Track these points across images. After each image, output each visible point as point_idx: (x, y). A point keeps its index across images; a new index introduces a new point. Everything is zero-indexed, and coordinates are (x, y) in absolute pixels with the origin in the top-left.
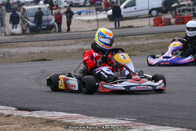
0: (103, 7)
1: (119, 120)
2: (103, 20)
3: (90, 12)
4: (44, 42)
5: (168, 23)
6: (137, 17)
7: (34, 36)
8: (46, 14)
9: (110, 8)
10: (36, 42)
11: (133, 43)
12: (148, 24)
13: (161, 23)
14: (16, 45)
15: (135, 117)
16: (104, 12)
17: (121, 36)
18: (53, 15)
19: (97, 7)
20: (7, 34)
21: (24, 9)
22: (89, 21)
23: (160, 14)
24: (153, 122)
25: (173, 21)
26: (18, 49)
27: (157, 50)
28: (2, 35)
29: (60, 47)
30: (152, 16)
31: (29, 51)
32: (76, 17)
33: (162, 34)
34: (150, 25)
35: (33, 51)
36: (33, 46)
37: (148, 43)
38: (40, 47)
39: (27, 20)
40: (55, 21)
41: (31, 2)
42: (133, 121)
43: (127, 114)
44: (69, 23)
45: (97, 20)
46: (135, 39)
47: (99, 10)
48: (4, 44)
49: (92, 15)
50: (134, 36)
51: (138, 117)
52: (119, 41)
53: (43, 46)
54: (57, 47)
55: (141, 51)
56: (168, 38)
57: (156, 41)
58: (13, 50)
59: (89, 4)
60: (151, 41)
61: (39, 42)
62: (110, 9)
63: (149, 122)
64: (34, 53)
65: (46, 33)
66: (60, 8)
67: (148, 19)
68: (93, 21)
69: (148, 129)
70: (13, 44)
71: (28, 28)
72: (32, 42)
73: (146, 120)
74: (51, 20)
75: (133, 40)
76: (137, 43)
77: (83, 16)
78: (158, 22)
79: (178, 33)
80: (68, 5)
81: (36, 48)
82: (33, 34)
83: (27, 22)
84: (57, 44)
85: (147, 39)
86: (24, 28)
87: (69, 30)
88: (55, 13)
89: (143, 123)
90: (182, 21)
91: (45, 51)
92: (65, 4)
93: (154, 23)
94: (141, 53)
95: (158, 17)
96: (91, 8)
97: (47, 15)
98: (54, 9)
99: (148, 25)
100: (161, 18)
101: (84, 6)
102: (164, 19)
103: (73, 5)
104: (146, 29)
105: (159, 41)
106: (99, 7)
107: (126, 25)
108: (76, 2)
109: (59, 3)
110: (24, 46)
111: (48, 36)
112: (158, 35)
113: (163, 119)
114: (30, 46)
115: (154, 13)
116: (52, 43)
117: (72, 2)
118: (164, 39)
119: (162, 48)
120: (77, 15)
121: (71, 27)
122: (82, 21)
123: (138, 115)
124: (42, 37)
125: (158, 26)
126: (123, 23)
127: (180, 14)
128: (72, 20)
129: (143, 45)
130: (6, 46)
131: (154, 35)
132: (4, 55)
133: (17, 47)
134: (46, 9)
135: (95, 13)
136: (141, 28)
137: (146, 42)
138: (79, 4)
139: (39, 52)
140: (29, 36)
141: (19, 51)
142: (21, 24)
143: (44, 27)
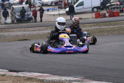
0: (63, 6)
4: (26, 29)
5: (104, 16)
6: (84, 13)
8: (27, 11)
10: (21, 29)
13: (100, 16)
14: (8, 30)
16: (64, 9)
19: (59, 6)
20: (2, 23)
21: (13, 8)
22: (54, 15)
29: (36, 32)
30: (94, 12)
35: (18, 34)
36: (19, 31)
37: (92, 29)
44: (41, 17)
53: (25, 31)
59: (54, 4)
64: (19, 36)
65: (27, 23)
68: (57, 15)
71: (15, 20)
72: (18, 29)
74: (30, 14)
78: (98, 16)
81: (21, 32)
82: (18, 23)
83: (15, 16)
84: (34, 29)
86: (13, 20)
87: (41, 21)
91: (26, 34)
92: (39, 5)
103: (44, 5)
108: (46, 3)
111: (28, 25)
114: (17, 31)
116: (31, 29)
117: (43, 3)
122: (50, 15)
124: (24, 25)
129: (88, 30)
130: (2, 31)
131: (95, 24)
138: (48, 4)
139: (23, 34)
140: (16, 25)
141: (10, 34)
142: (11, 17)
143: (26, 19)
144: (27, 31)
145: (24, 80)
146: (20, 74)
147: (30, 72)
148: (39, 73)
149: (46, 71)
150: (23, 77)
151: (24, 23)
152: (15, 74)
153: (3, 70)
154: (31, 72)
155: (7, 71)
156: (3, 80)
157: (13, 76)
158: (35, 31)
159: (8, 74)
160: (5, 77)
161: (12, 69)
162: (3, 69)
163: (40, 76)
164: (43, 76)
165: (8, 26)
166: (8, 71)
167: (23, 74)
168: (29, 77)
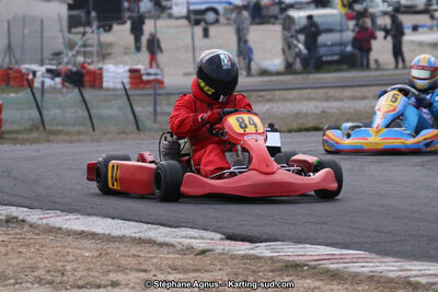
4: (332, 92)
7: (312, 76)
8: (338, 28)
10: (314, 91)
14: (269, 97)
21: (290, 18)
26: (272, 105)
29: (366, 102)
31: (295, 111)
35: (304, 110)
36: (307, 99)
38: (322, 101)
39: (295, 42)
41: (308, 3)
53: (327, 100)
54: (359, 102)
58: (261, 108)
64: (307, 115)
65: (337, 70)
70: (262, 93)
71: (298, 60)
77: (423, 33)
80: (390, 9)
81: (312, 103)
82: (309, 73)
83: (296, 46)
84: (359, 94)
86: (291, 60)
91: (332, 110)
92: (384, 7)
97: (341, 31)
101: (426, 11)
103: (402, 9)
108: (409, 3)
110: (285, 100)
111: (341, 78)
114: (300, 99)
116: (348, 92)
117: (399, 2)
120: (411, 31)
122: (421, 44)
124: (328, 79)
133: (270, 100)
134: (339, 18)
138: (415, 6)
139: (318, 111)
140: (299, 77)
141: (275, 110)
142: (283, 51)
143: (336, 58)
144: (335, 99)
145: (272, 271)
146: (262, 250)
147: (298, 241)
148: (328, 248)
149: (356, 240)
150: (271, 258)
151: (328, 71)
152: (242, 248)
153: (203, 233)
154: (300, 243)
155: (219, 236)
156: (197, 270)
157: (233, 257)
158: (364, 98)
159: (222, 247)
160: (206, 260)
161: (239, 231)
162: (206, 230)
163: (331, 258)
164: (342, 258)
165: (271, 81)
166: (222, 239)
167: (273, 250)
168: (291, 259)
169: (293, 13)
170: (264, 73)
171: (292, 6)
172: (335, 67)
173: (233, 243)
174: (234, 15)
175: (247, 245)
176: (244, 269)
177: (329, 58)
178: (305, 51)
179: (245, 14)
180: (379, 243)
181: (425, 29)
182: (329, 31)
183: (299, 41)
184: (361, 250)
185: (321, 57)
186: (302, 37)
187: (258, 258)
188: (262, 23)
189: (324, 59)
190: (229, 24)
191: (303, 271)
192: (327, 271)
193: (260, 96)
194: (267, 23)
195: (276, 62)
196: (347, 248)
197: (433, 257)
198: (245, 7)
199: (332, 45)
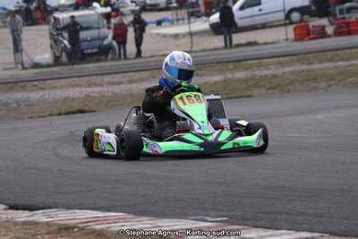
0: (202, 8)
1: (194, 222)
2: (202, 33)
3: (178, 20)
4: (93, 79)
5: (322, 34)
6: (264, 26)
7: (76, 66)
8: (97, 26)
9: (214, 10)
10: (78, 79)
11: (256, 73)
12: (285, 37)
13: (308, 34)
14: (42, 86)
15: (226, 213)
16: (204, 18)
17: (235, 61)
18: (109, 28)
19: (191, 10)
20: (26, 65)
21: (55, 19)
22: (176, 36)
23: (306, 17)
24: (259, 223)
25: (330, 30)
26: (45, 92)
27: (297, 85)
28: (17, 68)
29: (122, 86)
30: (291, 23)
31: (64, 96)
32: (151, 30)
33: (309, 55)
34: (287, 39)
35: (71, 95)
36: (73, 86)
37: (284, 73)
38: (85, 88)
39: (61, 39)
40: (114, 38)
41: (70, 6)
42: (222, 221)
43: (211, 209)
44: (139, 42)
45: (191, 34)
46: (259, 66)
47: (195, 15)
48: (20, 84)
49: (181, 25)
50: (257, 61)
51: (231, 214)
52: (231, 70)
53: (90, 85)
54: (116, 86)
55: (269, 89)
56: (321, 62)
57: (298, 68)
58: (36, 96)
59: (175, 5)
60: (289, 69)
61: (82, 78)
62: (214, 13)
63: (250, 222)
64: (74, 99)
65: (97, 61)
66: (123, 14)
67: (284, 28)
68: (184, 36)
69: (247, 236)
70: (35, 83)
71: (64, 54)
72: (71, 80)
73: (245, 220)
74: (107, 37)
75: (255, 69)
76: (264, 73)
77: (166, 27)
78: (303, 33)
79: (339, 52)
80: (138, 8)
81: (78, 89)
82: (74, 64)
83: (62, 42)
84: (116, 80)
85: (282, 65)
86: (57, 54)
87: (139, 54)
88: (115, 24)
89: (239, 225)
90: (346, 29)
91: (94, 95)
92: (133, 7)
93: (296, 35)
94: (269, 91)
95: (303, 24)
96: (179, 12)
97: (99, 28)
98: (112, 17)
99: (284, 40)
100: (308, 26)
101: (167, 9)
102: (313, 27)
103: (148, 8)
104: (280, 47)
105: (304, 67)
106: (195, 10)
107: (244, 41)
108: (153, 2)
109: (121, 5)
110: (55, 87)
111: (100, 67)
112: (301, 56)
113: (278, 217)
114: (67, 86)
115: (295, 16)
116: (106, 79)
117: (145, 2)
118: (313, 64)
119: (307, 80)
120: (155, 25)
121: (143, 47)
122: (164, 36)
123: (232, 211)
124: (89, 68)
125: (302, 40)
126: (237, 38)
127: (342, 16)
128: (145, 35)
129: (274, 76)
130: (23, 88)
131: (294, 58)
132: (19, 105)
133: (42, 89)
134: (96, 17)
135: (186, 21)
136: (272, 46)
137: (279, 71)
138: (158, 5)
139: (83, 96)
140: (65, 67)
141: (47, 96)
142: (51, 46)
143: (94, 51)
144: (96, 85)
145: (48, 234)
146: (40, 216)
147: (68, 207)
148: (94, 212)
150: (47, 223)
151: (90, 62)
152: (23, 216)
154: (70, 209)
155: (3, 207)
157: (16, 224)
159: (5, 216)
161: (18, 202)
163: (97, 220)
164: (105, 220)
165: (42, 72)
166: (5, 209)
167: (49, 216)
169: (57, 15)
170: (36, 65)
171: (57, 9)
172: (95, 58)
173: (15, 212)
174: (9, 19)
175: (27, 213)
176: (25, 234)
177: (90, 51)
178: (69, 46)
179: (18, 17)
180: (135, 205)
181: (167, 23)
182: (89, 28)
183: (64, 39)
184: (121, 212)
185: (83, 50)
186: (66, 35)
187: (37, 223)
188: (32, 24)
189: (86, 52)
190: (6, 27)
191: (74, 232)
192: (94, 231)
193: (34, 86)
194: (37, 24)
195: (46, 56)
196: (109, 211)
197: (180, 214)
198: (17, 12)
199: (91, 40)
